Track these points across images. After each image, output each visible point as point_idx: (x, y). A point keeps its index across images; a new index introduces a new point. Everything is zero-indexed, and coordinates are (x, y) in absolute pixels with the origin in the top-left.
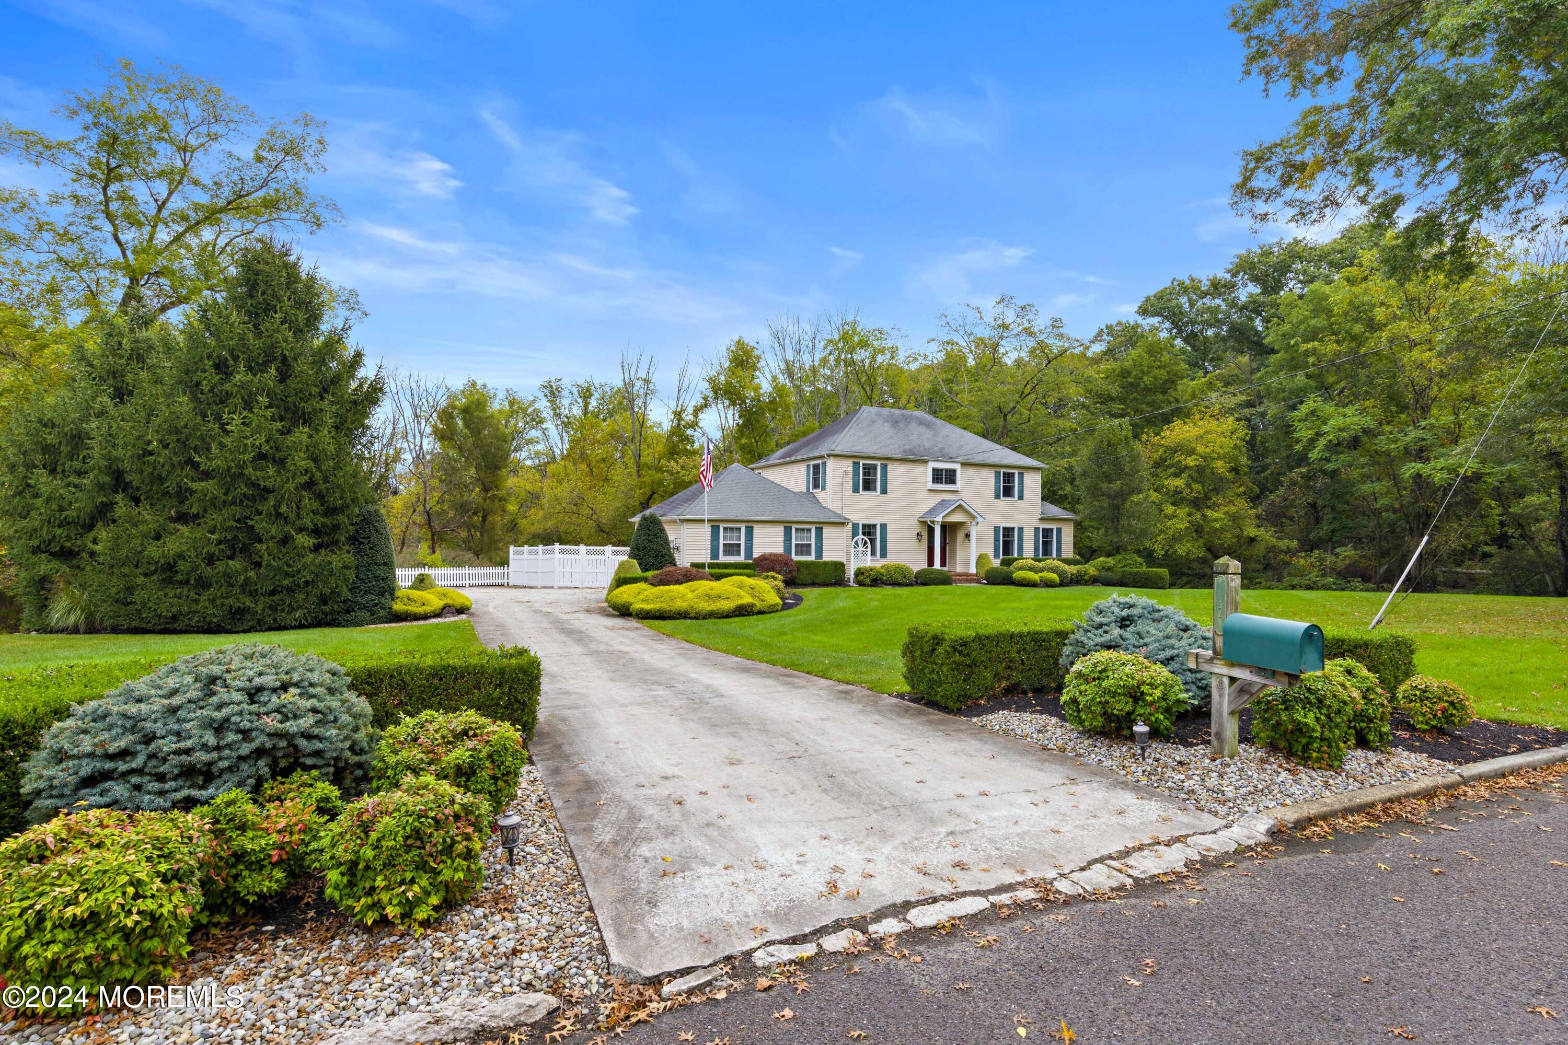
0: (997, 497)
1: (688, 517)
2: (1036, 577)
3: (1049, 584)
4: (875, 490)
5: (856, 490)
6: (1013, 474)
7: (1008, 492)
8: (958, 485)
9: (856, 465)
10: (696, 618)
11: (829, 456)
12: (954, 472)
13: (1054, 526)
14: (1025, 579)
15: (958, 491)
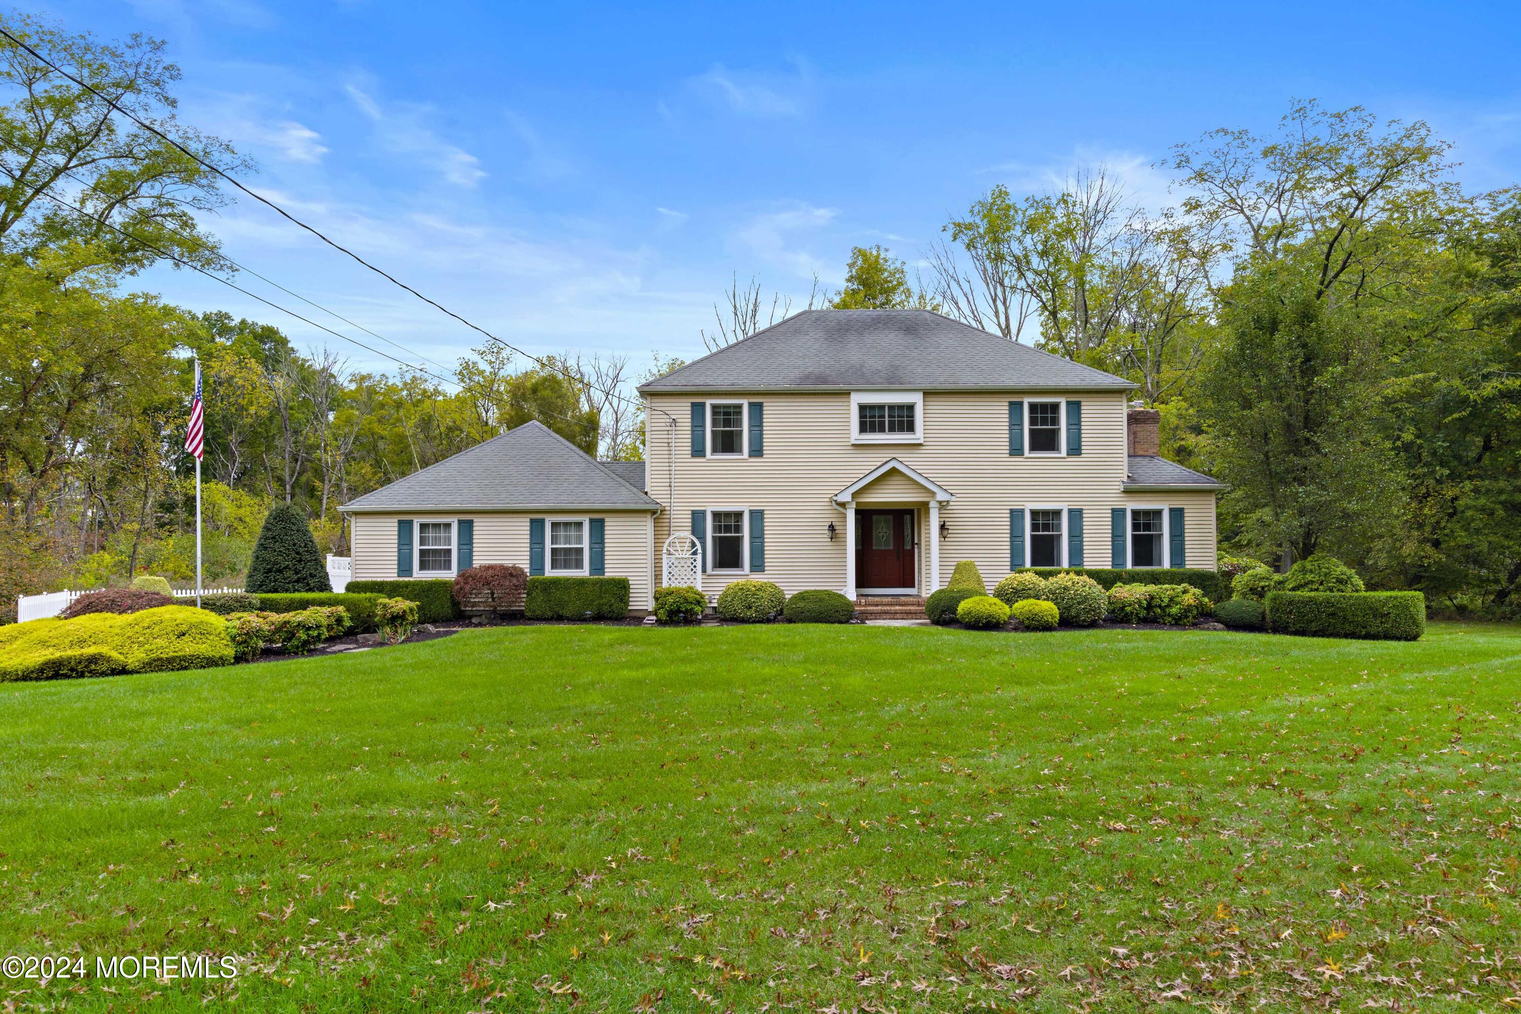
0: (1016, 451)
4: (740, 451)
5: (698, 451)
6: (1056, 405)
7: (1042, 441)
8: (918, 435)
9: (698, 406)
12: (908, 409)
13: (1164, 505)
15: (920, 445)
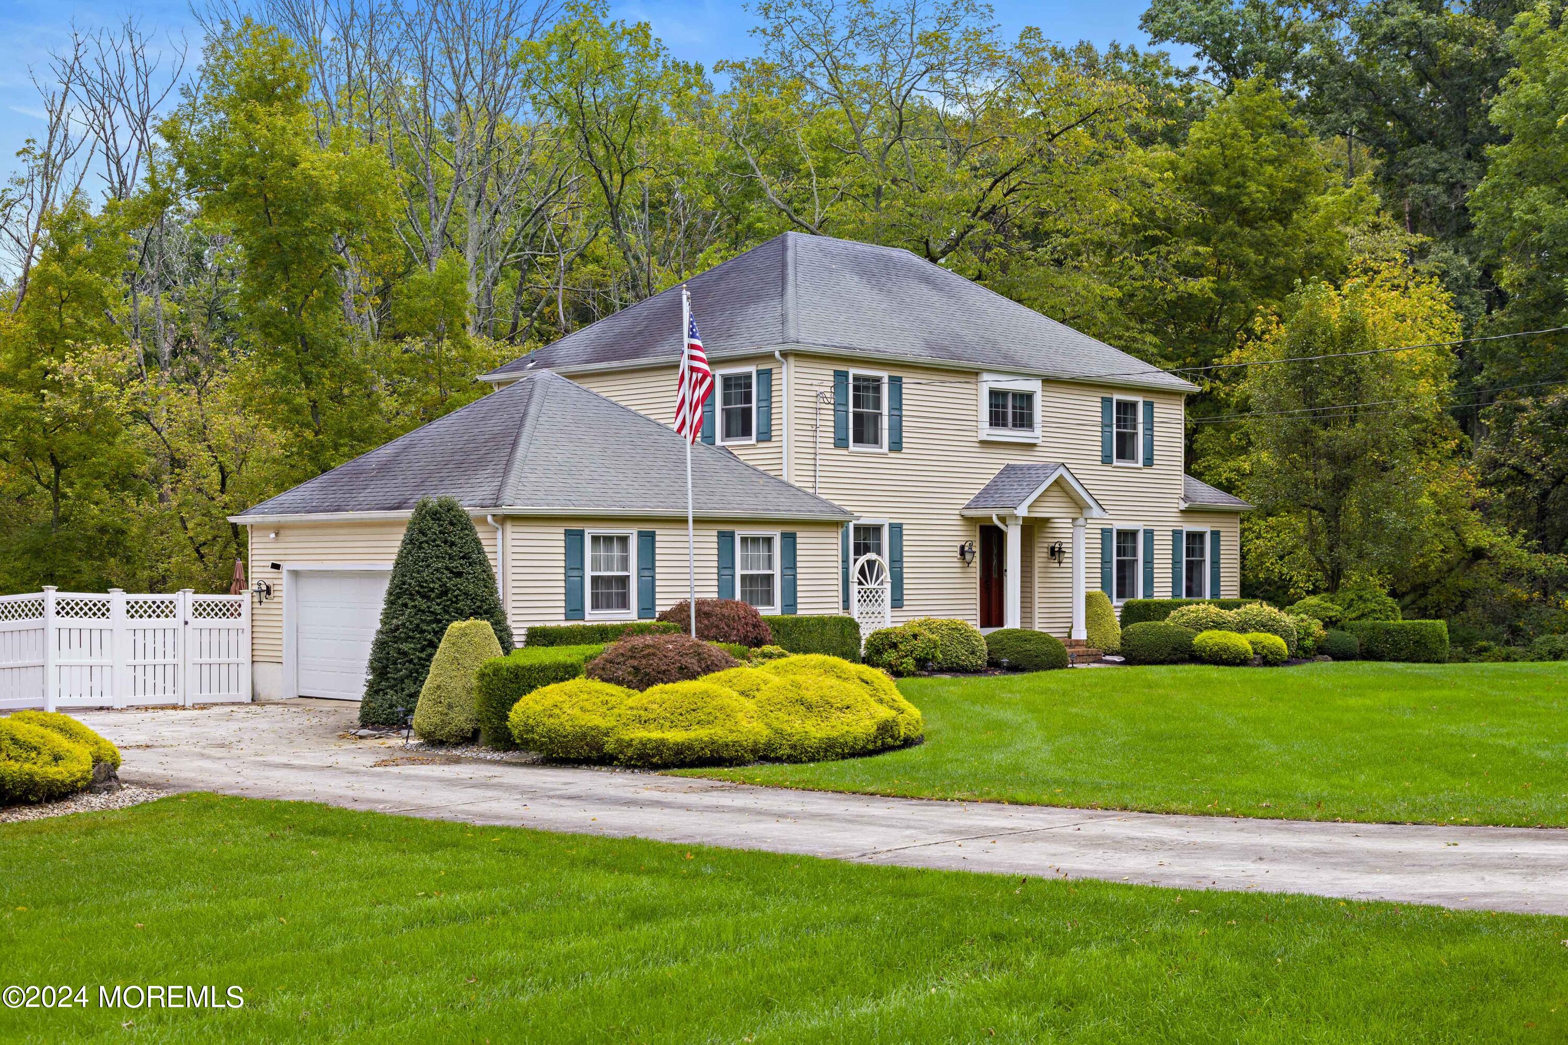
0: (1106, 460)
1: (520, 508)
2: (1242, 642)
3: (1268, 660)
4: (876, 441)
5: (841, 443)
6: (1134, 405)
7: (1125, 449)
8: (1036, 434)
9: (840, 376)
10: (792, 759)
11: (785, 355)
12: (1026, 398)
13: (1204, 527)
14: (1226, 649)
15: (1034, 445)
